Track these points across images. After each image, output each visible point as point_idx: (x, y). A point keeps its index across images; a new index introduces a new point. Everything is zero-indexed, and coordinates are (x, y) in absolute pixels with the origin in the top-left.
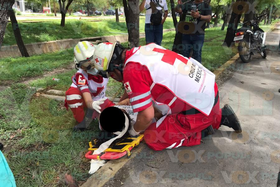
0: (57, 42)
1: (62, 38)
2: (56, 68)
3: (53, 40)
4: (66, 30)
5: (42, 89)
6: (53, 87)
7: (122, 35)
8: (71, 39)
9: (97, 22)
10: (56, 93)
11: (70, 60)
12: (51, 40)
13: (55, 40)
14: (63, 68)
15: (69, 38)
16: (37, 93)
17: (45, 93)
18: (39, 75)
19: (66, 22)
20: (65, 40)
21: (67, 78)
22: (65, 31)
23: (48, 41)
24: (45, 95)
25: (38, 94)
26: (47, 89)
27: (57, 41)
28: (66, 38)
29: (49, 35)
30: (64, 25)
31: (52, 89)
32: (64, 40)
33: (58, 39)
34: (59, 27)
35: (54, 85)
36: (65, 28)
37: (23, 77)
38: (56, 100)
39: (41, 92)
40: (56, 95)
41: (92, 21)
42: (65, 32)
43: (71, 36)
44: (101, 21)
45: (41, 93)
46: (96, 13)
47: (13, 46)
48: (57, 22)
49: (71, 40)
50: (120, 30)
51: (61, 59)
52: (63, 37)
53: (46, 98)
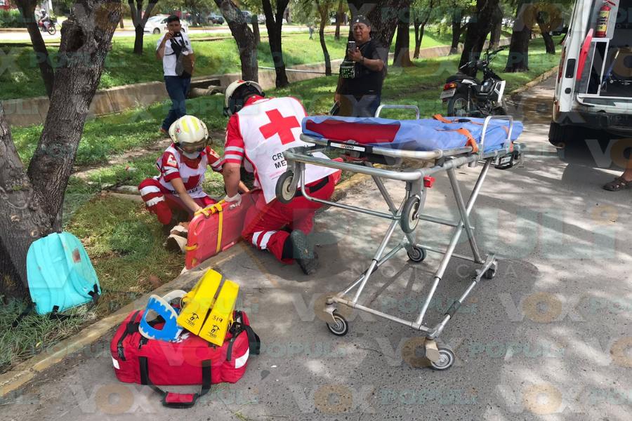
0: (128, 89)
1: (137, 81)
2: (130, 147)
3: (119, 85)
4: (145, 61)
5: (110, 185)
6: (127, 181)
7: (266, 71)
8: (157, 82)
9: (213, 42)
10: (133, 191)
11: (154, 132)
12: (115, 86)
13: (123, 85)
14: (143, 147)
15: (153, 80)
16: (102, 191)
17: (115, 191)
18: (100, 162)
19: (145, 45)
20: (145, 84)
21: (150, 167)
22: (144, 64)
23: (107, 88)
24: (115, 194)
25: (104, 193)
26: (118, 185)
27: (127, 86)
28: (145, 80)
29: (111, 75)
30: (142, 52)
31: (125, 185)
32: (142, 84)
33: (128, 83)
34: (131, 56)
35: (129, 179)
36: (144, 58)
37: (75, 165)
38: (133, 202)
39: (108, 189)
40: (133, 194)
41: (202, 41)
42: (144, 67)
43: (156, 74)
44: (221, 39)
45: (108, 192)
46: (211, 19)
47: (36, 99)
48: (127, 44)
49: (157, 85)
50: (262, 59)
51: (138, 131)
52: (139, 78)
53: (117, 199)
